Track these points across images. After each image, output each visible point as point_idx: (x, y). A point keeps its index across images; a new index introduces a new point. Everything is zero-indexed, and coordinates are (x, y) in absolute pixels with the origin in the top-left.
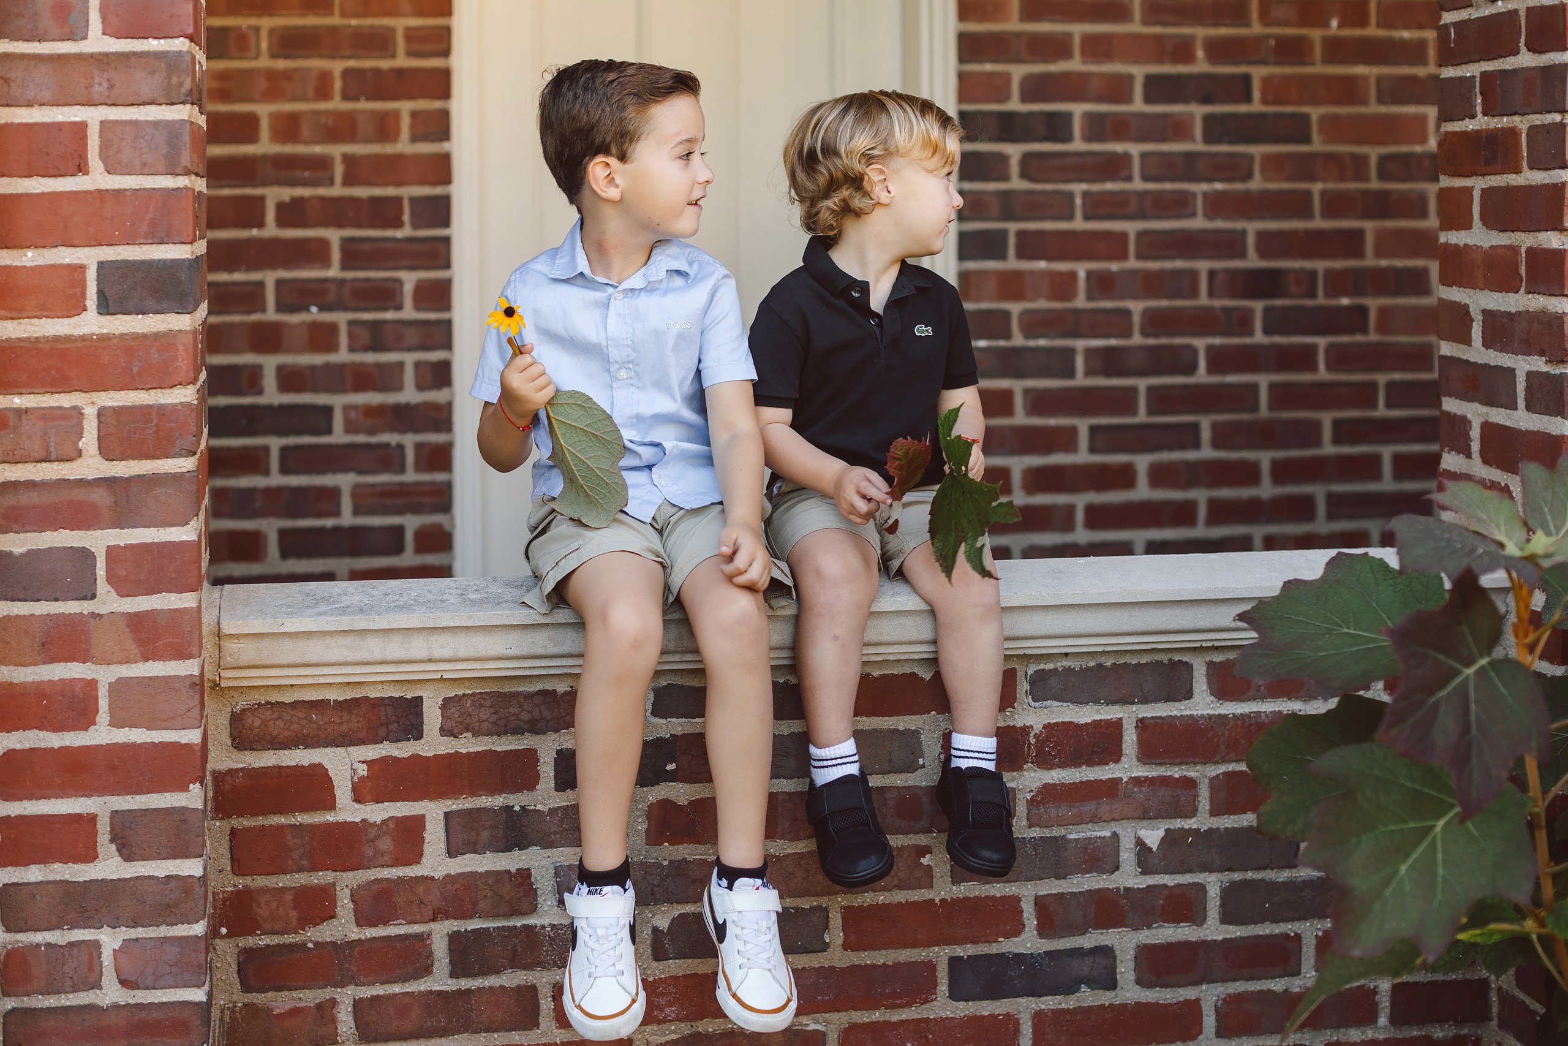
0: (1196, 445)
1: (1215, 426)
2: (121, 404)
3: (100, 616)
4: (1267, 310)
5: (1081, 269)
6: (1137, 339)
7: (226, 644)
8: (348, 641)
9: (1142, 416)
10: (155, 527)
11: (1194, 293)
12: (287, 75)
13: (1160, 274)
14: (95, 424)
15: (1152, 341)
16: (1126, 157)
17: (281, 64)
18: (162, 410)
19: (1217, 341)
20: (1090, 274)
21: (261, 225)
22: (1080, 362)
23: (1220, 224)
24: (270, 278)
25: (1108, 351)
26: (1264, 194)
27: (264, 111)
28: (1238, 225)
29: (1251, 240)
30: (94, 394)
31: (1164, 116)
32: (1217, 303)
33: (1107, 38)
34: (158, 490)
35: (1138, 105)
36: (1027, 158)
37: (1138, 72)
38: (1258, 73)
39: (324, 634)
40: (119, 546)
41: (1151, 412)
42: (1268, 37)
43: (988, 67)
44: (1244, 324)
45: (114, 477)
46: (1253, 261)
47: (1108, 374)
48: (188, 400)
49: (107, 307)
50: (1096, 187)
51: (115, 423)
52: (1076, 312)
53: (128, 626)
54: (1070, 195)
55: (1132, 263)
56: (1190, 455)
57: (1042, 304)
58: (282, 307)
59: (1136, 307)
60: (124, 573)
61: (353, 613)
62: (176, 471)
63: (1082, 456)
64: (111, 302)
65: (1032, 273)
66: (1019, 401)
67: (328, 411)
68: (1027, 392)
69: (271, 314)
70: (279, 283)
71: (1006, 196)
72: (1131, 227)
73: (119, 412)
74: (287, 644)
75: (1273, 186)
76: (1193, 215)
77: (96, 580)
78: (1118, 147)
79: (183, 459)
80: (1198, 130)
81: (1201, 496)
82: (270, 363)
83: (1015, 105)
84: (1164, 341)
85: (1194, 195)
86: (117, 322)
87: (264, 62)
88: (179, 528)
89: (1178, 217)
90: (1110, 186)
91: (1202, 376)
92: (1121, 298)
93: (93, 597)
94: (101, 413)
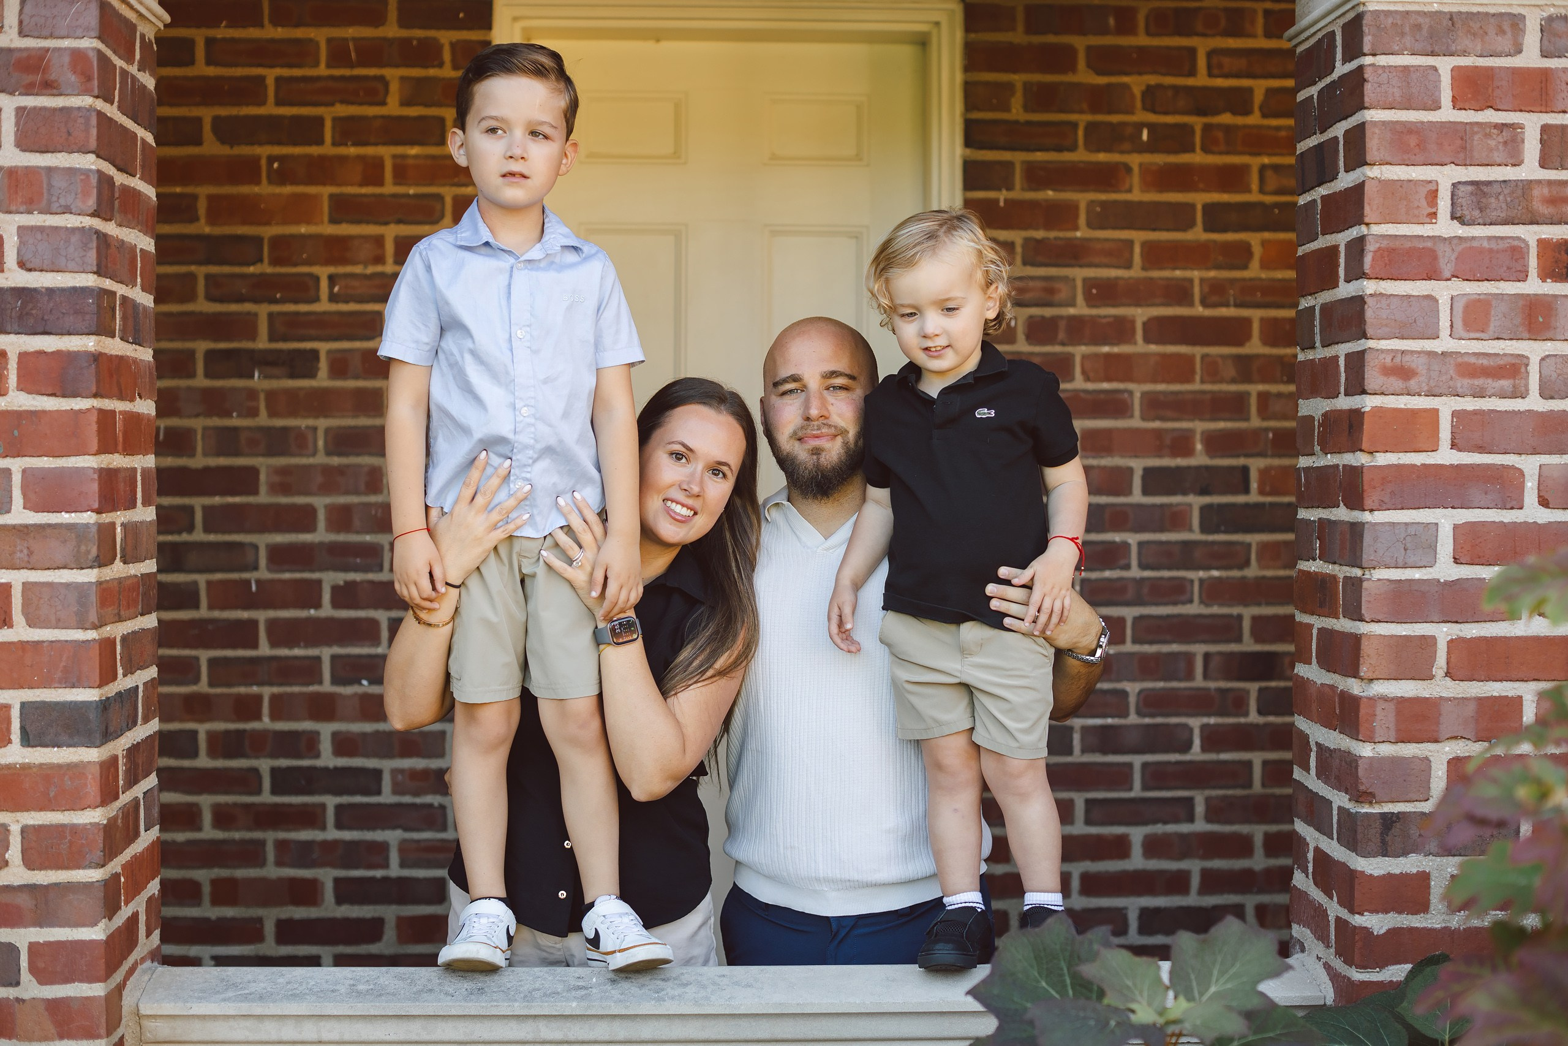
0: (1191, 819)
1: (1208, 800)
2: (40, 823)
3: (23, 1001)
4: (1261, 690)
6: (1133, 719)
7: (145, 1023)
8: (248, 1023)
9: (1137, 791)
10: (70, 926)
11: (1190, 676)
12: (341, 470)
13: (1157, 656)
14: (19, 839)
15: (1147, 720)
16: (1125, 547)
17: (336, 461)
18: (74, 829)
19: (1212, 721)
21: (318, 605)
22: (1075, 741)
23: (1215, 610)
24: (326, 653)
25: (1104, 729)
26: (1260, 581)
27: (320, 502)
28: (1235, 611)
29: (1246, 625)
30: (19, 814)
31: (1162, 506)
32: (1212, 685)
34: (71, 896)
35: (1137, 497)
37: (1138, 465)
38: (1256, 465)
39: (227, 1017)
40: (38, 943)
41: (1145, 787)
42: (1266, 430)
44: (1239, 704)
45: (35, 884)
46: (1249, 645)
47: (1105, 752)
48: (97, 820)
49: (28, 740)
50: (1095, 574)
51: (35, 839)
53: (47, 1009)
55: (1129, 647)
56: (1184, 828)
58: (337, 680)
59: (1132, 688)
60: (43, 965)
61: (253, 1001)
62: (87, 880)
63: (1078, 829)
64: (31, 737)
67: (377, 774)
69: (327, 686)
70: (334, 658)
72: (1129, 613)
73: (39, 829)
74: (197, 1025)
75: (1269, 573)
76: (1190, 601)
77: (19, 970)
78: (1117, 537)
79: (93, 871)
80: (1195, 520)
81: (1194, 867)
82: (326, 730)
84: (1159, 720)
85: (1190, 582)
86: (37, 754)
87: (321, 459)
88: (90, 929)
89: (1174, 603)
90: (1107, 574)
91: (1196, 753)
92: (1119, 680)
93: (18, 984)
94: (24, 830)
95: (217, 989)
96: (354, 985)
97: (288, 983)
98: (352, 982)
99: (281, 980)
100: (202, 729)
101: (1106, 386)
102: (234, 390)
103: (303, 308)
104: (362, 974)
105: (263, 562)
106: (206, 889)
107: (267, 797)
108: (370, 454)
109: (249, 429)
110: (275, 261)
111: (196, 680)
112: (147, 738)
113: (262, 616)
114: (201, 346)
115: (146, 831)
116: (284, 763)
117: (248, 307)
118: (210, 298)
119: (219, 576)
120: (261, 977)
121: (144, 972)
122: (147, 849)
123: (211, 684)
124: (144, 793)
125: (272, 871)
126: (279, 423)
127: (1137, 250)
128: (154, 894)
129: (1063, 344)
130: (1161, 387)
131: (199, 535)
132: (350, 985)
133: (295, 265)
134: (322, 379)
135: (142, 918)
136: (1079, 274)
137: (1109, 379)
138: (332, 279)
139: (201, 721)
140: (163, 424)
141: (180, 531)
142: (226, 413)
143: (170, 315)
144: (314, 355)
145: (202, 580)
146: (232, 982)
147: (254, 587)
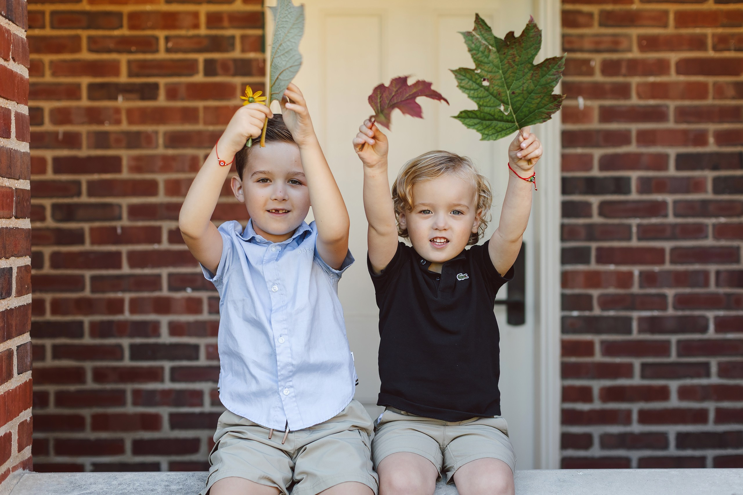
0: (708, 375)
1: (719, 364)
5: (636, 270)
6: (671, 312)
9: (673, 358)
11: (706, 284)
12: (173, 158)
13: (686, 273)
15: (680, 313)
16: (664, 204)
17: (171, 152)
19: (721, 313)
20: (641, 273)
21: (159, 241)
22: (635, 325)
23: (723, 243)
24: (164, 272)
25: (652, 319)
27: (161, 178)
28: (735, 243)
29: (742, 252)
31: (688, 178)
32: (721, 290)
33: (653, 133)
35: (672, 172)
36: (603, 205)
37: (672, 152)
41: (679, 355)
43: (579, 151)
44: (738, 303)
47: (652, 332)
50: (645, 221)
52: (633, 296)
54: (629, 227)
55: (668, 266)
56: (704, 381)
57: (612, 291)
58: (172, 288)
59: (670, 293)
63: (636, 381)
65: (606, 273)
66: (597, 348)
67: (196, 347)
68: (602, 342)
69: (165, 292)
70: (170, 275)
71: (590, 227)
72: (667, 245)
76: (706, 237)
78: (659, 197)
80: (710, 186)
81: (711, 406)
82: (164, 320)
83: (596, 172)
84: (687, 313)
85: (707, 226)
87: (161, 151)
89: (696, 238)
90: (654, 220)
91: (711, 334)
92: (661, 286)
95: (67, 489)
96: (168, 486)
97: (120, 484)
99: (115, 482)
100: (87, 320)
101: (652, 102)
102: (106, 108)
103: (149, 56)
105: (125, 214)
106: (88, 421)
107: (127, 362)
108: (192, 147)
109: (116, 133)
110: (132, 27)
111: (83, 289)
112: (20, 307)
113: (124, 249)
114: (85, 81)
115: (19, 374)
116: (138, 340)
117: (114, 56)
118: (91, 50)
119: (97, 224)
120: (100, 480)
121: (15, 477)
122: (20, 387)
123: (93, 291)
124: (18, 347)
125: (130, 409)
126: (135, 128)
127: (671, 17)
128: (26, 420)
129: (625, 76)
130: (687, 103)
131: (84, 199)
132: (166, 486)
133: (144, 29)
134: (162, 101)
135: (15, 438)
136: (635, 32)
137: (653, 97)
138: (167, 39)
139: (86, 314)
140: (61, 129)
141: (72, 196)
142: (101, 122)
143: (65, 61)
144: (156, 86)
145: (86, 226)
146: (78, 484)
147: (119, 231)
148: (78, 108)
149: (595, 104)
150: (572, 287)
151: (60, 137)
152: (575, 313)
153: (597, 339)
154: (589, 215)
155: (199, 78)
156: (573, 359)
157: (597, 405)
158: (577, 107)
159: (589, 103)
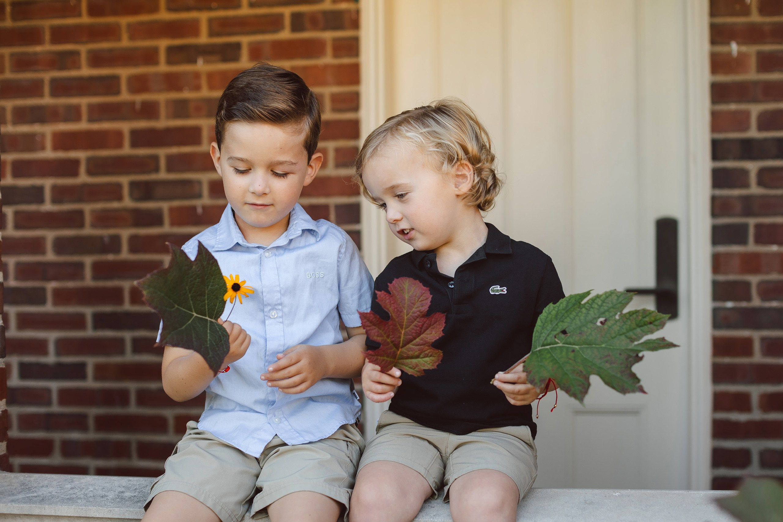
36: (762, 172)
43: (733, 107)
57: (774, 277)
65: (767, 255)
66: (757, 346)
71: (747, 200)
83: (753, 133)
96: (122, 492)
98: (123, 489)
99: (69, 486)
102: (185, 74)
103: (231, 13)
104: (135, 483)
105: (205, 192)
106: (171, 423)
109: (195, 99)
114: (163, 44)
117: (193, 14)
118: (169, 9)
119: (176, 203)
126: (217, 94)
131: (163, 175)
134: (244, 62)
140: (139, 98)
141: (149, 172)
142: (179, 89)
143: (142, 23)
144: (237, 46)
145: (165, 206)
146: (29, 486)
147: (200, 210)
148: (156, 75)
149: (752, 50)
150: (726, 273)
151: (138, 107)
152: (730, 304)
153: (756, 335)
154: (746, 185)
155: (286, 34)
156: (727, 360)
157: (756, 415)
158: (729, 54)
159: (744, 49)
